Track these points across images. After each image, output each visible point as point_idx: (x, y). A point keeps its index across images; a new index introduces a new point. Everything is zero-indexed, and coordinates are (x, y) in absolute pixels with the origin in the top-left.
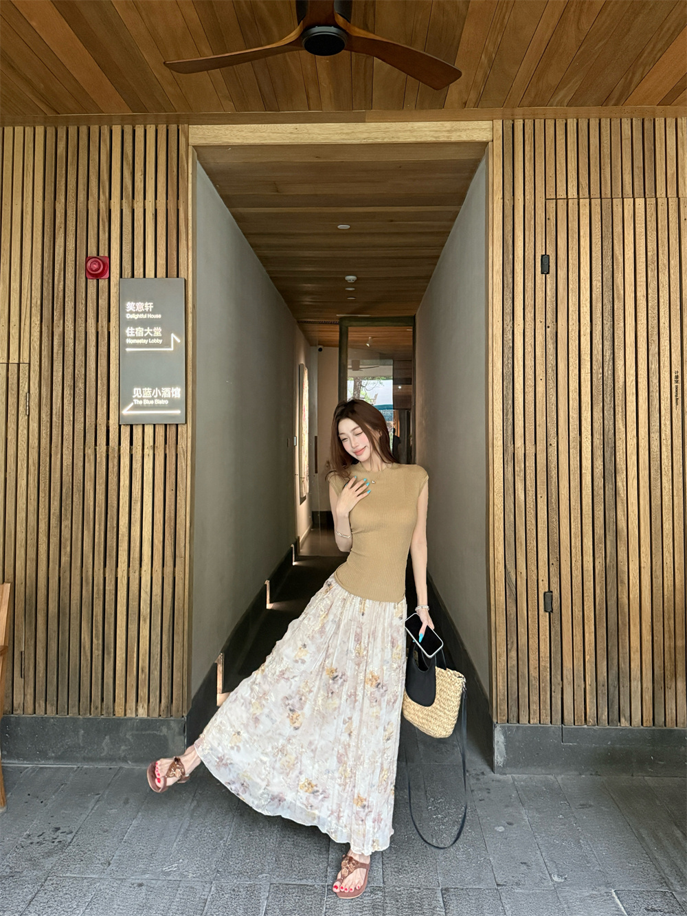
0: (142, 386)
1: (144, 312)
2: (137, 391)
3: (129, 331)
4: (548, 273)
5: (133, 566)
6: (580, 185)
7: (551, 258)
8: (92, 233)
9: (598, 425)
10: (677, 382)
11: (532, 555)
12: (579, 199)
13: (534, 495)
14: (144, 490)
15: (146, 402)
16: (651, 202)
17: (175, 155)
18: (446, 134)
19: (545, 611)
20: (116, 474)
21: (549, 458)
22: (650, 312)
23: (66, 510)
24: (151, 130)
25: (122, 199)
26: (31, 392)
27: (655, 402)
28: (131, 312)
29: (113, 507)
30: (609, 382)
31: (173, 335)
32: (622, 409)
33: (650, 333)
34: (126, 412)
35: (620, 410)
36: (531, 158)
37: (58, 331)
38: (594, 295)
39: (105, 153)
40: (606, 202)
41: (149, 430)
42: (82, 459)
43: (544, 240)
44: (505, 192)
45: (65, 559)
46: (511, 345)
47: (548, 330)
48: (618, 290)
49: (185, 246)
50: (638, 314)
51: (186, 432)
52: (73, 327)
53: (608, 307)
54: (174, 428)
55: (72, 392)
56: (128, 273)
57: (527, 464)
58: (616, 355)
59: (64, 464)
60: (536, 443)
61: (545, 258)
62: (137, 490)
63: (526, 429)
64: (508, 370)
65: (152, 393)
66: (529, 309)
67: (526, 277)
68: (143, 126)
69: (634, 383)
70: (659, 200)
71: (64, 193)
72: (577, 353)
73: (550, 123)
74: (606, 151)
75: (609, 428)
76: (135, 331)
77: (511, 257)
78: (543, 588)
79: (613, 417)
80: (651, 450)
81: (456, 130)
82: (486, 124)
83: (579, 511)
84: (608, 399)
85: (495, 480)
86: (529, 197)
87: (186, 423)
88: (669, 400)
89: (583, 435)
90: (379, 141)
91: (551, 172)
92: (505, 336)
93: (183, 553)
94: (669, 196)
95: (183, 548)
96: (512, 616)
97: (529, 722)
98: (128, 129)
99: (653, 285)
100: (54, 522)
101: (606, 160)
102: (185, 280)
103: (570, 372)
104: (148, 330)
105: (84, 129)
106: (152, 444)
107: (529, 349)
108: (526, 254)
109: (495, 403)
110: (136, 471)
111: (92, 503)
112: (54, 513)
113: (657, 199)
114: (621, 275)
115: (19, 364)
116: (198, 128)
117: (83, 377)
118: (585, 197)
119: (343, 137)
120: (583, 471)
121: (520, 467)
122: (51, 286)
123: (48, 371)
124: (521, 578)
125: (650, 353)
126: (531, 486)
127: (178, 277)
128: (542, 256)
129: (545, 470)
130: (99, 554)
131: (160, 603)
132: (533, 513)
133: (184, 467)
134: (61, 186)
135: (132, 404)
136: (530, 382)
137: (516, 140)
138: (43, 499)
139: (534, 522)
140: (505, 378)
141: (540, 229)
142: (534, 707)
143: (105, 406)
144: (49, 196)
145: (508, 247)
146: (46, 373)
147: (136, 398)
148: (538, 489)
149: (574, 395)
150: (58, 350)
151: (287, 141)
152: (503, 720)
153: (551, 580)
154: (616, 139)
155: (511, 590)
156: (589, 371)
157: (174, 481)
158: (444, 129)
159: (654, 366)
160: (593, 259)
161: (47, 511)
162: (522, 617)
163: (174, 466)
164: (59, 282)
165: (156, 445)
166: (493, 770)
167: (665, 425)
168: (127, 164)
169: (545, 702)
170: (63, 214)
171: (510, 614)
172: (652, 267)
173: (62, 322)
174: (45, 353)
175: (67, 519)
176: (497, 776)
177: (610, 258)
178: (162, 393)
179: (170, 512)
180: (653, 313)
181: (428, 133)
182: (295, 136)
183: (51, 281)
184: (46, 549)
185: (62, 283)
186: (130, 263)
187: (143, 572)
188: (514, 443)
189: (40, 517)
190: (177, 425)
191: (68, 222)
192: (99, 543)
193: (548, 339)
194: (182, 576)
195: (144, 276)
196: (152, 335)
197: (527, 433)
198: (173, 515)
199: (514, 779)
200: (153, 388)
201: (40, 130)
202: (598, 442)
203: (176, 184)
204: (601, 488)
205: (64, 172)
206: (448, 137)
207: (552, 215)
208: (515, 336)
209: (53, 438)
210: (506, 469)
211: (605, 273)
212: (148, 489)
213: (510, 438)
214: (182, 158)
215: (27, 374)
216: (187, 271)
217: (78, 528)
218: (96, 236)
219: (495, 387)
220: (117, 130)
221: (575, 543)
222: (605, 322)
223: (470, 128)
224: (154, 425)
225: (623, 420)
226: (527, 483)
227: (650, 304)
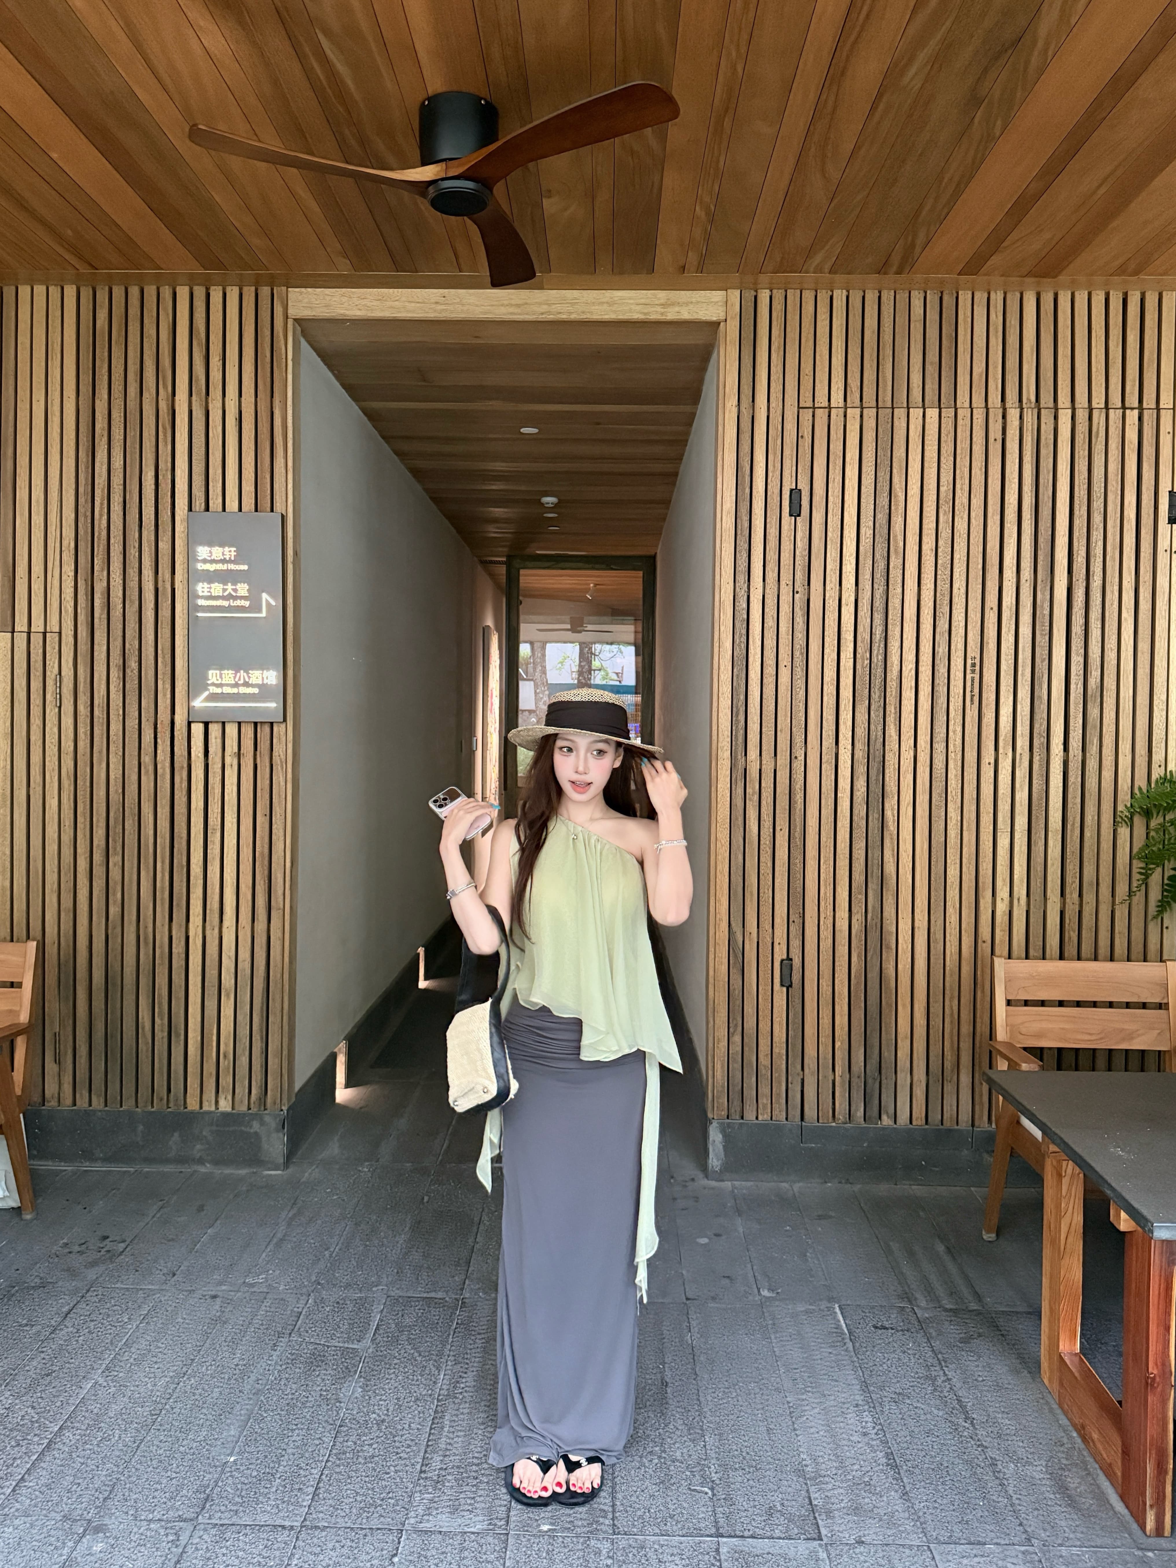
0: (221, 668)
1: (223, 561)
2: (213, 675)
3: (202, 588)
4: (799, 515)
5: (211, 921)
6: (848, 389)
7: (803, 493)
8: (148, 444)
9: (861, 732)
10: (973, 672)
11: (766, 910)
12: (846, 408)
13: (771, 827)
14: (226, 815)
15: (227, 690)
16: (948, 413)
17: (268, 333)
18: (659, 309)
19: (782, 985)
20: (185, 792)
21: (794, 776)
22: (939, 572)
23: (115, 841)
24: (233, 293)
25: (191, 395)
26: (63, 674)
27: (942, 700)
28: (205, 561)
29: (181, 838)
30: (878, 671)
31: (265, 596)
32: (895, 708)
33: (938, 602)
34: (198, 703)
35: (893, 711)
36: (779, 348)
37: (100, 587)
38: (861, 548)
39: (166, 326)
40: (885, 414)
41: (232, 730)
42: (136, 770)
43: (794, 468)
44: (742, 396)
45: (114, 910)
46: (745, 617)
47: (797, 596)
48: (896, 541)
49: (283, 465)
50: (922, 576)
51: (284, 734)
52: (121, 582)
53: (881, 565)
54: (267, 729)
55: (121, 676)
56: (200, 504)
57: (763, 785)
58: (889, 632)
59: (112, 777)
60: (775, 755)
61: (795, 493)
62: (215, 815)
63: (763, 736)
64: (740, 652)
65: (235, 678)
66: (772, 566)
67: (768, 521)
68: (221, 288)
69: (913, 672)
70: (960, 411)
71: (106, 386)
72: (836, 629)
73: (808, 296)
74: (887, 337)
75: (876, 735)
76: (210, 588)
77: (748, 491)
78: (780, 953)
79: (882, 720)
80: (934, 766)
81: (673, 304)
82: (717, 296)
83: (832, 849)
84: (876, 695)
85: (719, 806)
86: (776, 403)
87: (285, 720)
88: (961, 698)
89: (840, 745)
90: (564, 317)
91: (807, 368)
92: (737, 604)
93: (282, 903)
94: (974, 405)
95: (282, 897)
96: (737, 992)
97: (757, 1118)
98: (200, 292)
99: (945, 533)
100: (98, 857)
101: (887, 352)
102: (283, 516)
103: (825, 657)
104: (230, 587)
105: (134, 291)
106: (236, 750)
107: (770, 623)
108: (769, 487)
109: (721, 699)
110: (213, 788)
111: (151, 832)
112: (98, 845)
113: (956, 409)
114: (900, 520)
115: (45, 634)
116: (301, 293)
117: (137, 653)
118: (855, 405)
119: (511, 310)
120: (839, 795)
121: (753, 789)
122: (89, 521)
123: (86, 644)
124: (750, 940)
125: (938, 630)
126: (768, 815)
127: (272, 511)
128: (791, 490)
129: (787, 792)
130: (163, 904)
131: (249, 972)
132: (770, 852)
133: (283, 784)
134: (103, 376)
135: (206, 694)
136: (770, 670)
137: (758, 320)
138: (82, 826)
139: (770, 864)
140: (735, 663)
141: (789, 452)
142: (764, 1101)
143: (169, 696)
144: (85, 389)
145: (744, 477)
146: (83, 647)
147: (213, 684)
148: (777, 819)
149: (829, 689)
150: (101, 614)
151: (431, 315)
152: (721, 1115)
153: (791, 943)
154: (902, 320)
155: (736, 956)
156: (852, 656)
157: (268, 802)
158: (657, 302)
159: (942, 650)
160: (863, 496)
161: (88, 841)
162: (750, 993)
163: (268, 782)
164: (101, 515)
165: (242, 752)
166: (707, 1177)
167: (954, 732)
168: (198, 344)
169: (779, 1095)
170: (106, 416)
171: (734, 989)
172: (945, 508)
173: (105, 573)
174: (82, 618)
175: (115, 854)
176: (713, 1183)
177: (886, 494)
178: (249, 677)
179: (263, 847)
180: (943, 574)
181: (633, 307)
182: (443, 307)
183: (89, 514)
184: (88, 895)
185: (106, 517)
186: (203, 489)
187: (224, 930)
188: (746, 755)
189: (79, 850)
190: (272, 724)
191: (113, 428)
192: (163, 888)
193: (797, 609)
194: (280, 935)
195: (224, 510)
196: (234, 594)
197: (763, 741)
198: (266, 851)
199: (734, 1187)
200: (237, 671)
201: (70, 291)
202: (860, 754)
203: (269, 375)
204: (862, 818)
205: (106, 354)
206: (662, 314)
207: (806, 431)
208: (751, 605)
209: (95, 739)
210: (733, 791)
211: (879, 516)
212: (230, 813)
213: (741, 748)
214: (278, 337)
215: (57, 648)
216: (285, 502)
217: (132, 868)
218: (154, 449)
219: (722, 676)
220: (183, 293)
221: (825, 893)
222: (876, 586)
223: (694, 300)
224: (239, 723)
225: (895, 725)
226: (763, 810)
227: (940, 562)
